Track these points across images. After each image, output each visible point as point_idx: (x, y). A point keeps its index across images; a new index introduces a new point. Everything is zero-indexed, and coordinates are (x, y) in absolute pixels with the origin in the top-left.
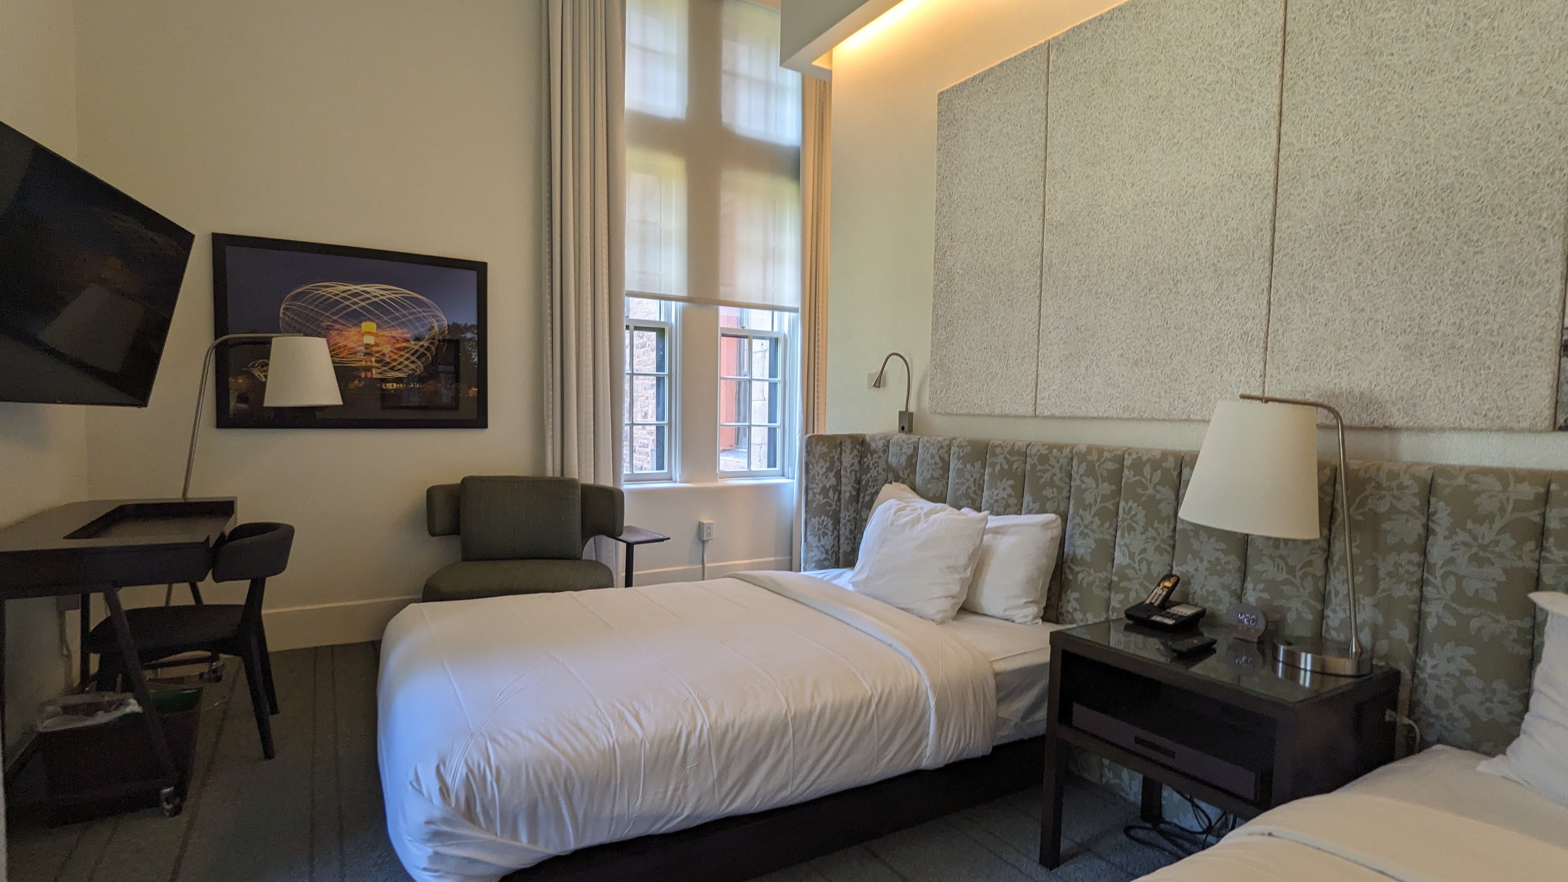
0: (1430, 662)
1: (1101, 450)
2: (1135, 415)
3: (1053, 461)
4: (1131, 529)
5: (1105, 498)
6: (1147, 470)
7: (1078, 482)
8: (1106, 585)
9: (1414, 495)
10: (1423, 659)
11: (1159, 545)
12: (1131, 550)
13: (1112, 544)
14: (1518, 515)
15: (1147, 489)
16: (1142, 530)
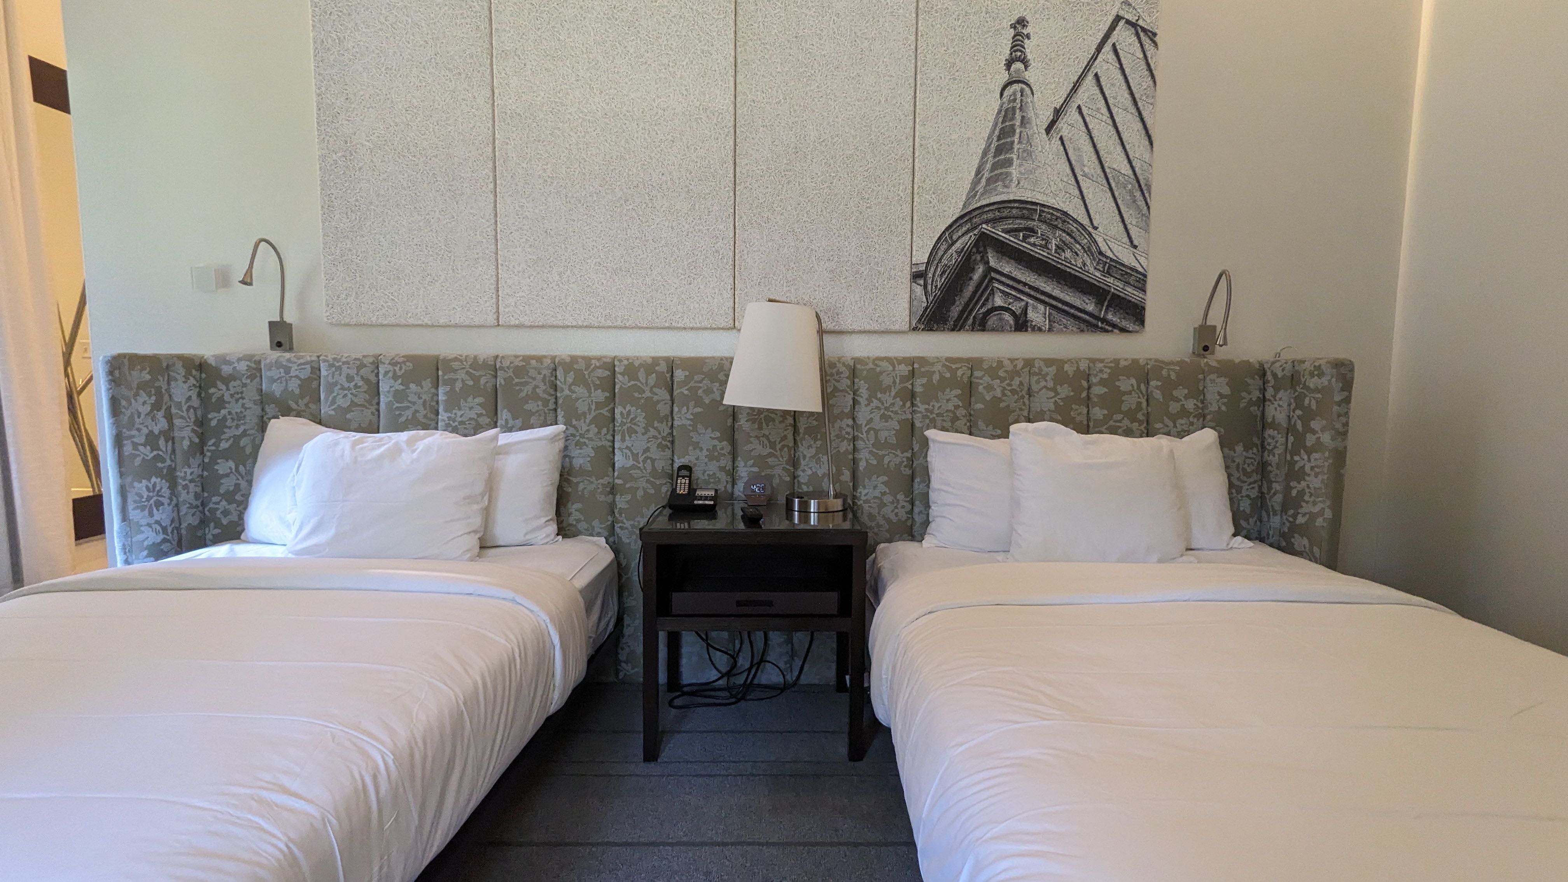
0: (864, 492)
1: (587, 360)
2: (619, 323)
3: (532, 373)
4: (631, 431)
5: (599, 405)
6: (641, 375)
7: (567, 392)
8: (608, 489)
9: (847, 378)
10: (859, 491)
11: (661, 443)
12: (634, 451)
13: (611, 449)
14: (902, 385)
15: (644, 392)
16: (643, 431)
